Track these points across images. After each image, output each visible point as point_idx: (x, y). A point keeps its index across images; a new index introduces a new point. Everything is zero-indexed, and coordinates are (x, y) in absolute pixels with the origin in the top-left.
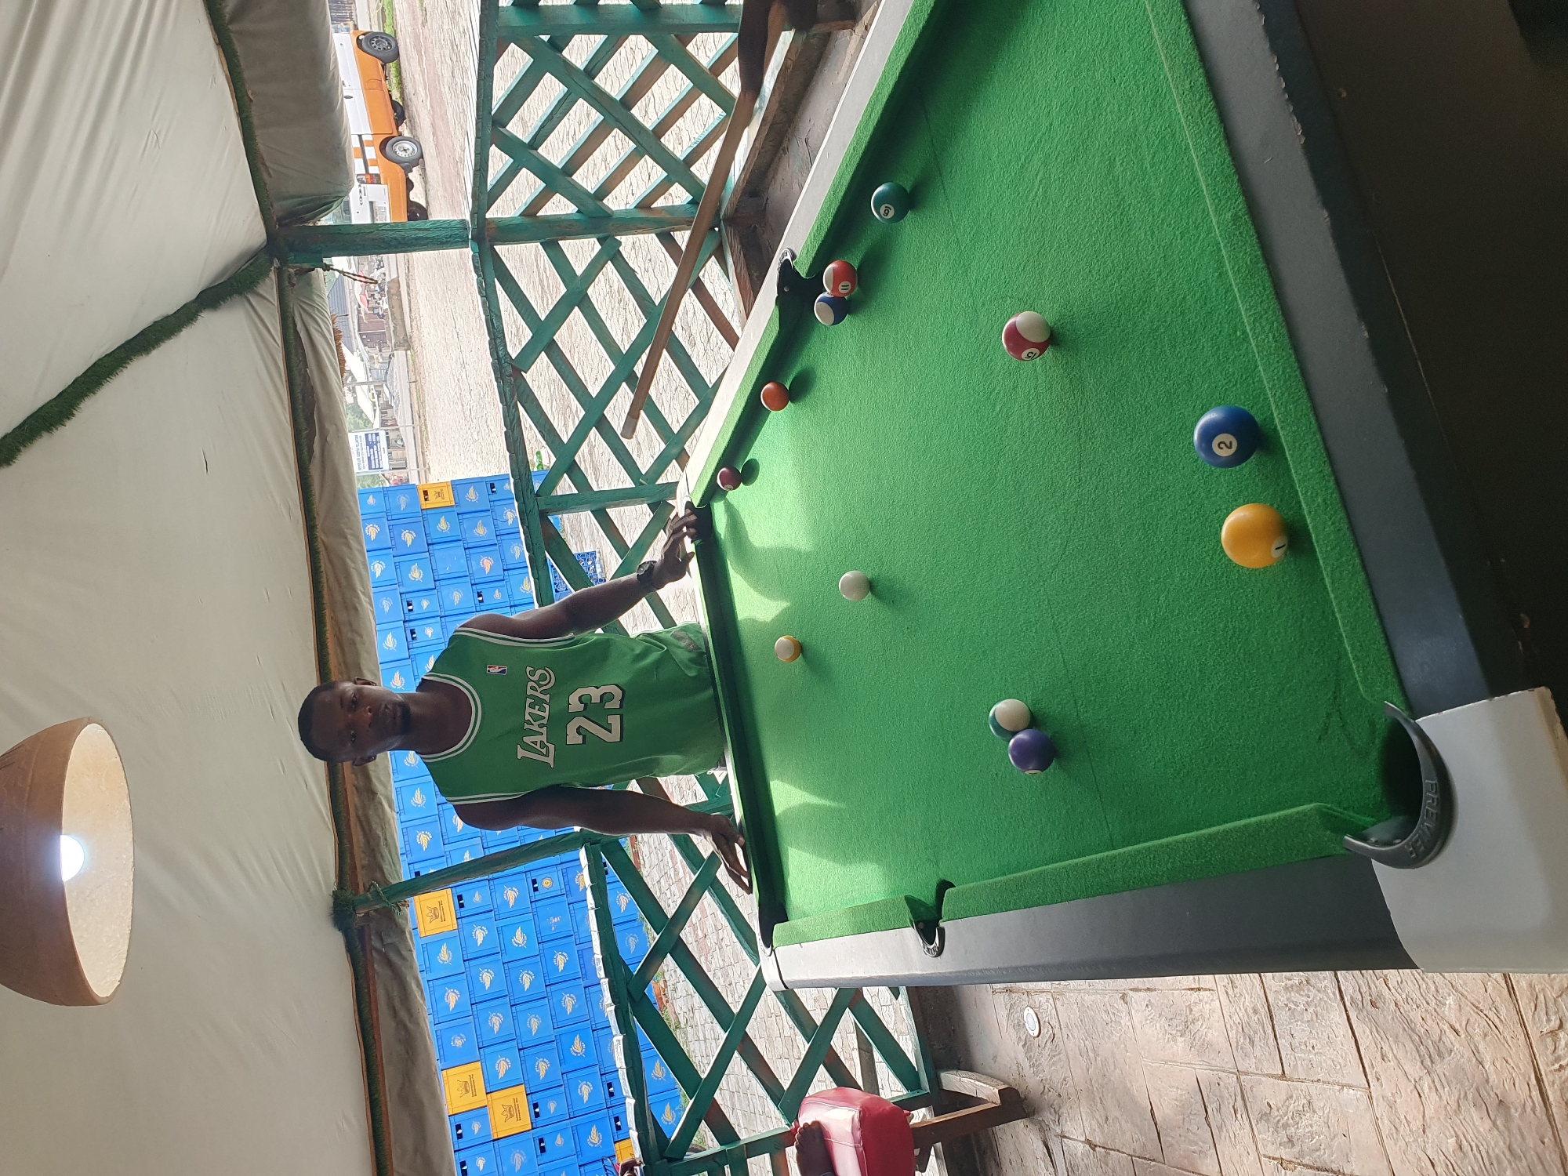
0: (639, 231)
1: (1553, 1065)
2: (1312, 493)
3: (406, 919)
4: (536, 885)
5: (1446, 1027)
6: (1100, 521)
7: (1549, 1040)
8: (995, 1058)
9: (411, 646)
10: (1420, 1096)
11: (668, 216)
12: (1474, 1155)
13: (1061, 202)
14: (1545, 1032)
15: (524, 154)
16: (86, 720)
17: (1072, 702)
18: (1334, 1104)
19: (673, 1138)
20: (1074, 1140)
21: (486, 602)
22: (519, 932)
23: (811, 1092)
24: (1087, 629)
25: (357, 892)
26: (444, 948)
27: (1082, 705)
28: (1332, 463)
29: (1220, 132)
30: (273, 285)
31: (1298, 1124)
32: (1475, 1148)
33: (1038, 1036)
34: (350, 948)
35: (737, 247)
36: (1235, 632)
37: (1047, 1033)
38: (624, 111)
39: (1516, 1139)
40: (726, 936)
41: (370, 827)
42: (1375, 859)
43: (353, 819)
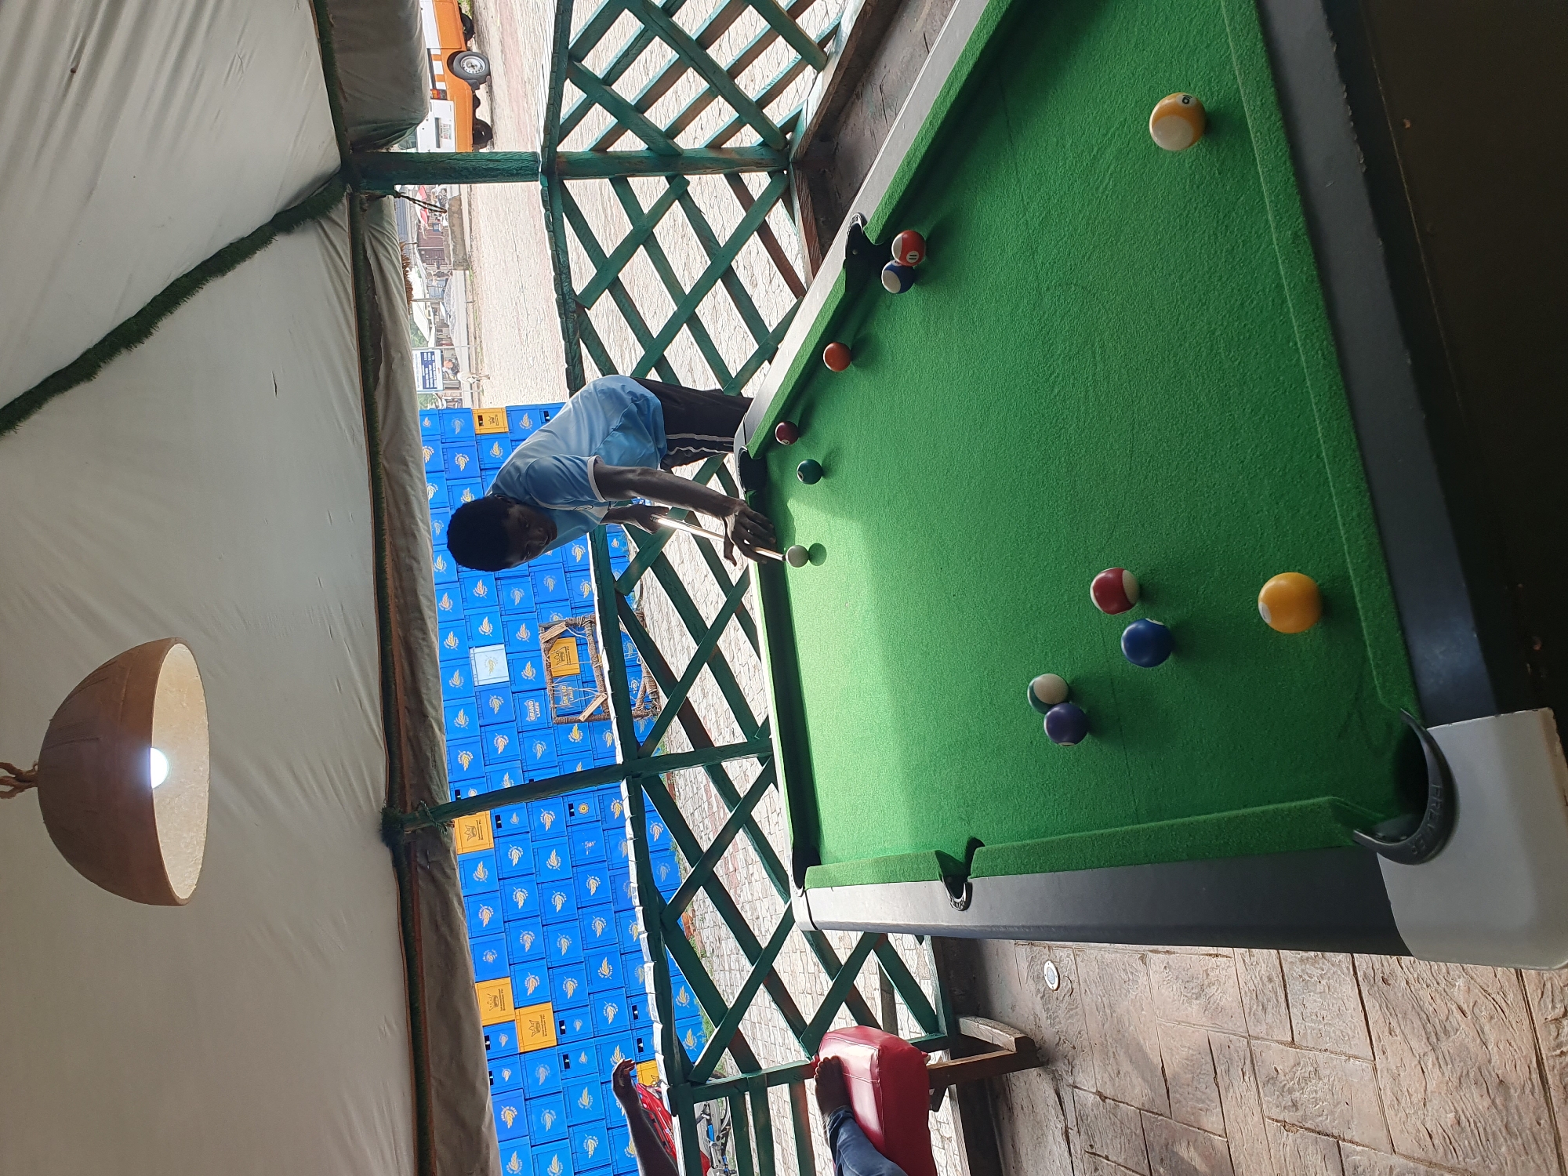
0: (708, 171)
1: (1555, 1050)
2: (1347, 507)
3: (452, 839)
4: (572, 810)
5: (1454, 1007)
7: (1553, 1027)
8: (1013, 1008)
10: (1423, 1071)
11: (737, 157)
12: (1472, 1131)
14: (1549, 1018)
15: (599, 90)
16: (173, 640)
18: (1340, 1073)
19: (697, 1063)
20: (1085, 1090)
22: (553, 854)
23: (832, 1028)
25: (405, 812)
26: (480, 866)
29: (1287, 151)
30: (345, 210)
31: (1303, 1089)
32: (1472, 1124)
33: (1057, 989)
34: (397, 863)
35: (805, 191)
37: (1065, 987)
38: (700, 51)
39: (1513, 1118)
40: (756, 872)
41: (421, 748)
42: (1381, 854)
43: (404, 739)
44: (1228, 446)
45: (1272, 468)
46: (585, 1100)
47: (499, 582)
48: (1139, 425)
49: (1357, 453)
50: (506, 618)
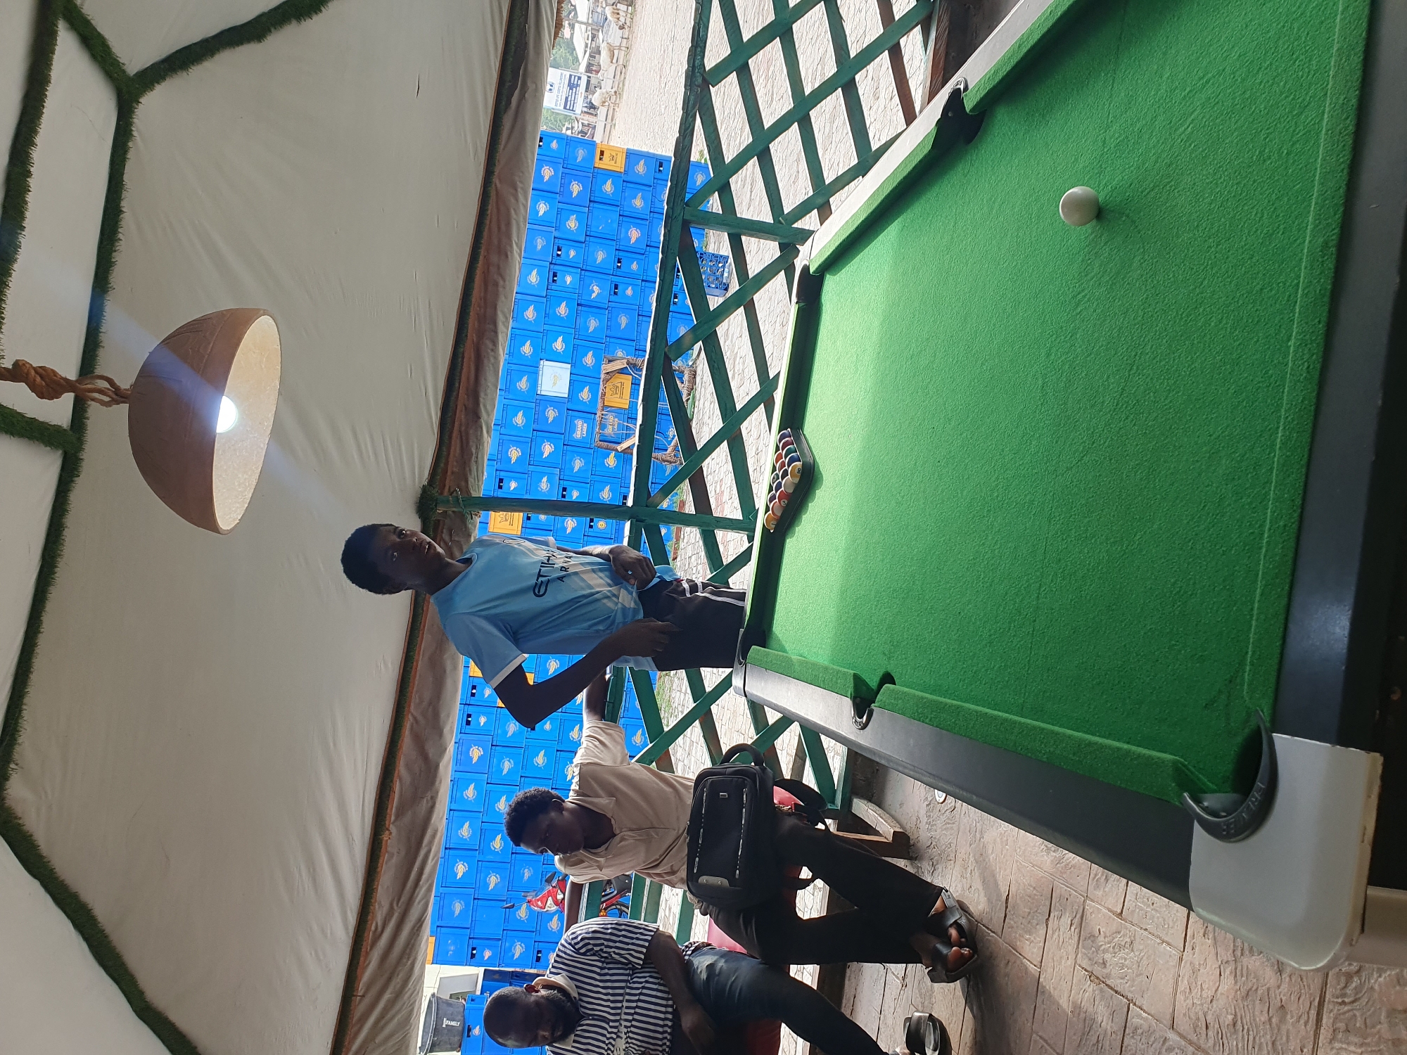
1: (1337, 998)
2: (1278, 515)
3: (475, 527)
4: (592, 524)
6: (1118, 448)
7: (1343, 979)
8: (901, 805)
9: (549, 287)
10: (1220, 975)
12: (1243, 1036)
13: (1201, 149)
16: (262, 312)
17: (1038, 585)
18: (1150, 951)
21: (623, 269)
24: (1073, 531)
25: (441, 493)
27: (1044, 590)
28: (1304, 499)
29: (1348, 159)
31: (1115, 953)
32: (1245, 1031)
33: (942, 803)
35: (945, 23)
36: (1180, 591)
37: (950, 804)
39: (1281, 1039)
41: (468, 443)
42: (1198, 822)
43: (455, 433)
44: (1204, 417)
45: (1233, 450)
46: (540, 760)
47: (580, 308)
48: (1138, 368)
49: (1304, 470)
50: (577, 342)
